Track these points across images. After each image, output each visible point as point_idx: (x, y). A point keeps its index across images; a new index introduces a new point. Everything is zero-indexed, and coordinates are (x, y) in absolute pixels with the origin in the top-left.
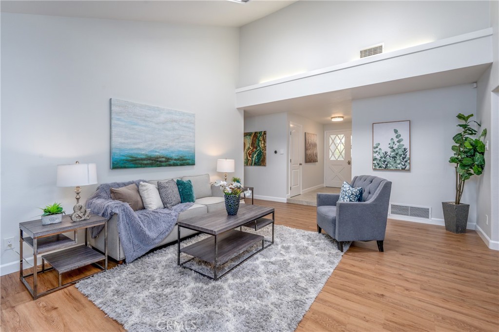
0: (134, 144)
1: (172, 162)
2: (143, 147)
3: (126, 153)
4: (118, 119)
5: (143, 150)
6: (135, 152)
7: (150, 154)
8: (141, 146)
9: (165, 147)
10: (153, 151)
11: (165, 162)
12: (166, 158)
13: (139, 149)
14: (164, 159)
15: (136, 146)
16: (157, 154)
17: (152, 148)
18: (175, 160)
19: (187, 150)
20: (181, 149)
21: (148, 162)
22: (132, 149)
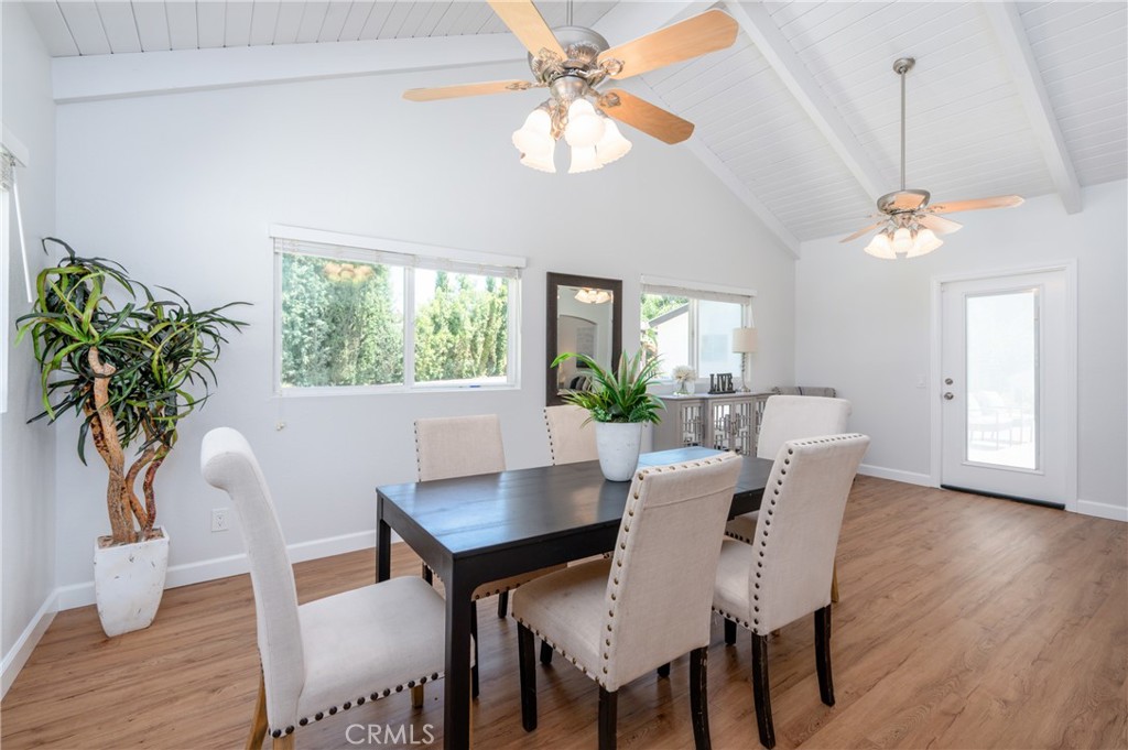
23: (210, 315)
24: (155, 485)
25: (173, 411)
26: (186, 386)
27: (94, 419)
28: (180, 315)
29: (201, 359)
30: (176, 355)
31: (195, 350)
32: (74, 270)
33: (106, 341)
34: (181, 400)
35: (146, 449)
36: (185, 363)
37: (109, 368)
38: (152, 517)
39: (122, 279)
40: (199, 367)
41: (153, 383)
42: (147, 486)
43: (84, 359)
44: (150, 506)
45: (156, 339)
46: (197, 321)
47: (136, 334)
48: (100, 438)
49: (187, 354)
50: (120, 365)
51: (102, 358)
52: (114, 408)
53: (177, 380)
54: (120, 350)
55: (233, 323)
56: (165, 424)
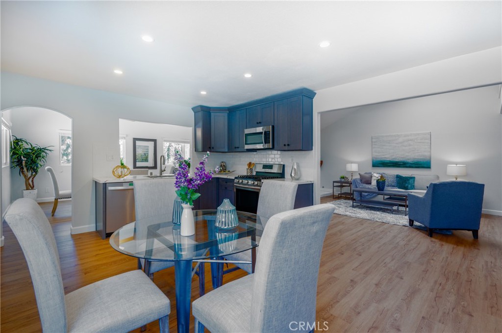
0: (383, 155)
1: (408, 165)
2: (388, 156)
3: (379, 160)
4: (375, 145)
5: (388, 158)
6: (384, 159)
7: (392, 160)
8: (387, 156)
9: (402, 156)
10: (394, 159)
11: (403, 165)
12: (403, 163)
13: (385, 158)
14: (402, 163)
15: (383, 157)
16: (397, 160)
17: (393, 157)
18: (411, 164)
19: (422, 157)
20: (416, 157)
21: (391, 164)
22: (382, 158)
23: (45, 149)
24: (34, 181)
25: (37, 167)
26: (40, 163)
27: (23, 168)
28: (38, 149)
29: (43, 157)
30: (37, 157)
31: (42, 156)
32: (17, 141)
33: (25, 154)
34: (39, 165)
35: (32, 175)
36: (39, 158)
37: (25, 159)
38: (33, 186)
39: (26, 143)
40: (42, 159)
41: (33, 162)
42: (32, 181)
43: (21, 157)
44: (33, 185)
45: (34, 154)
46: (42, 150)
47: (29, 153)
48: (23, 172)
49: (40, 156)
50: (27, 159)
51: (24, 157)
52: (26, 166)
53: (38, 161)
54: (27, 155)
55: (50, 150)
56: (36, 169)
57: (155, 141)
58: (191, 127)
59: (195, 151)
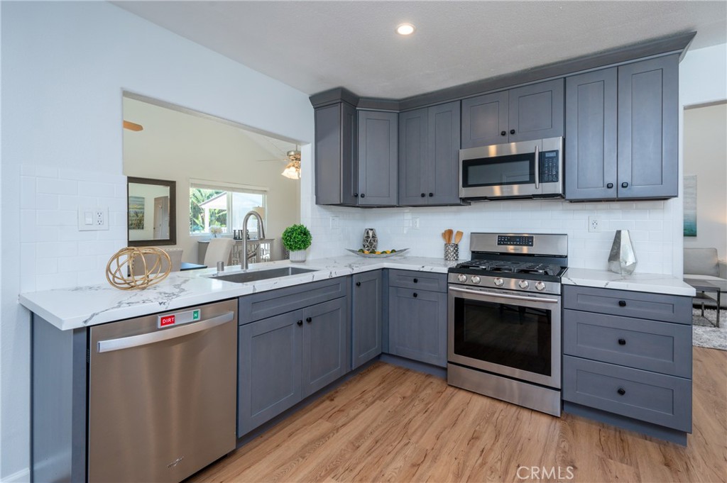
57: (172, 185)
58: (309, 143)
59: (317, 203)
